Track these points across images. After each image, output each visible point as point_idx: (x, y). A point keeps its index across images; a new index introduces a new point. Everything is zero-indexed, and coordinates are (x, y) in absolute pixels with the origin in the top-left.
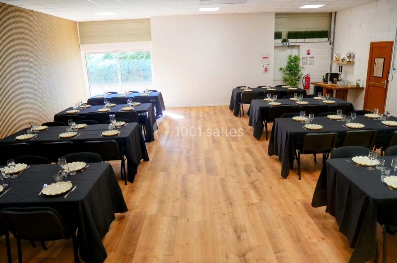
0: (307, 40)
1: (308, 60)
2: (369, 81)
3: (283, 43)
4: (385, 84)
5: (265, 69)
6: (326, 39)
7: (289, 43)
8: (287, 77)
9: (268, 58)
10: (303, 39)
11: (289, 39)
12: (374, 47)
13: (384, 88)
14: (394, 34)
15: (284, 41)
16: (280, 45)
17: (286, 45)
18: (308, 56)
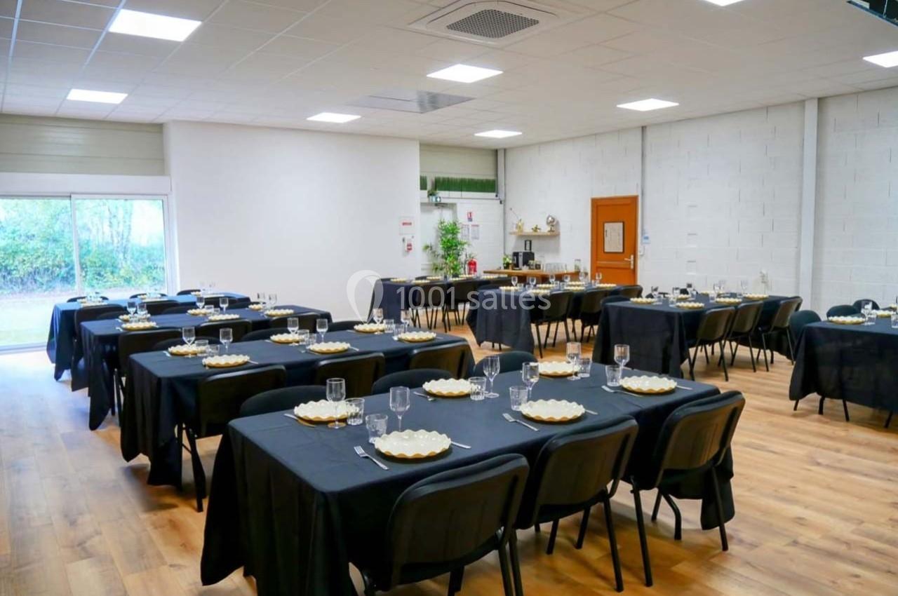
0: (465, 194)
1: (470, 229)
2: (597, 260)
3: (431, 197)
4: (632, 262)
7: (440, 198)
8: (440, 261)
9: (410, 224)
10: (460, 193)
11: (438, 191)
12: (600, 206)
13: (629, 268)
14: (637, 185)
15: (431, 194)
16: (426, 200)
17: (436, 201)
18: (470, 223)
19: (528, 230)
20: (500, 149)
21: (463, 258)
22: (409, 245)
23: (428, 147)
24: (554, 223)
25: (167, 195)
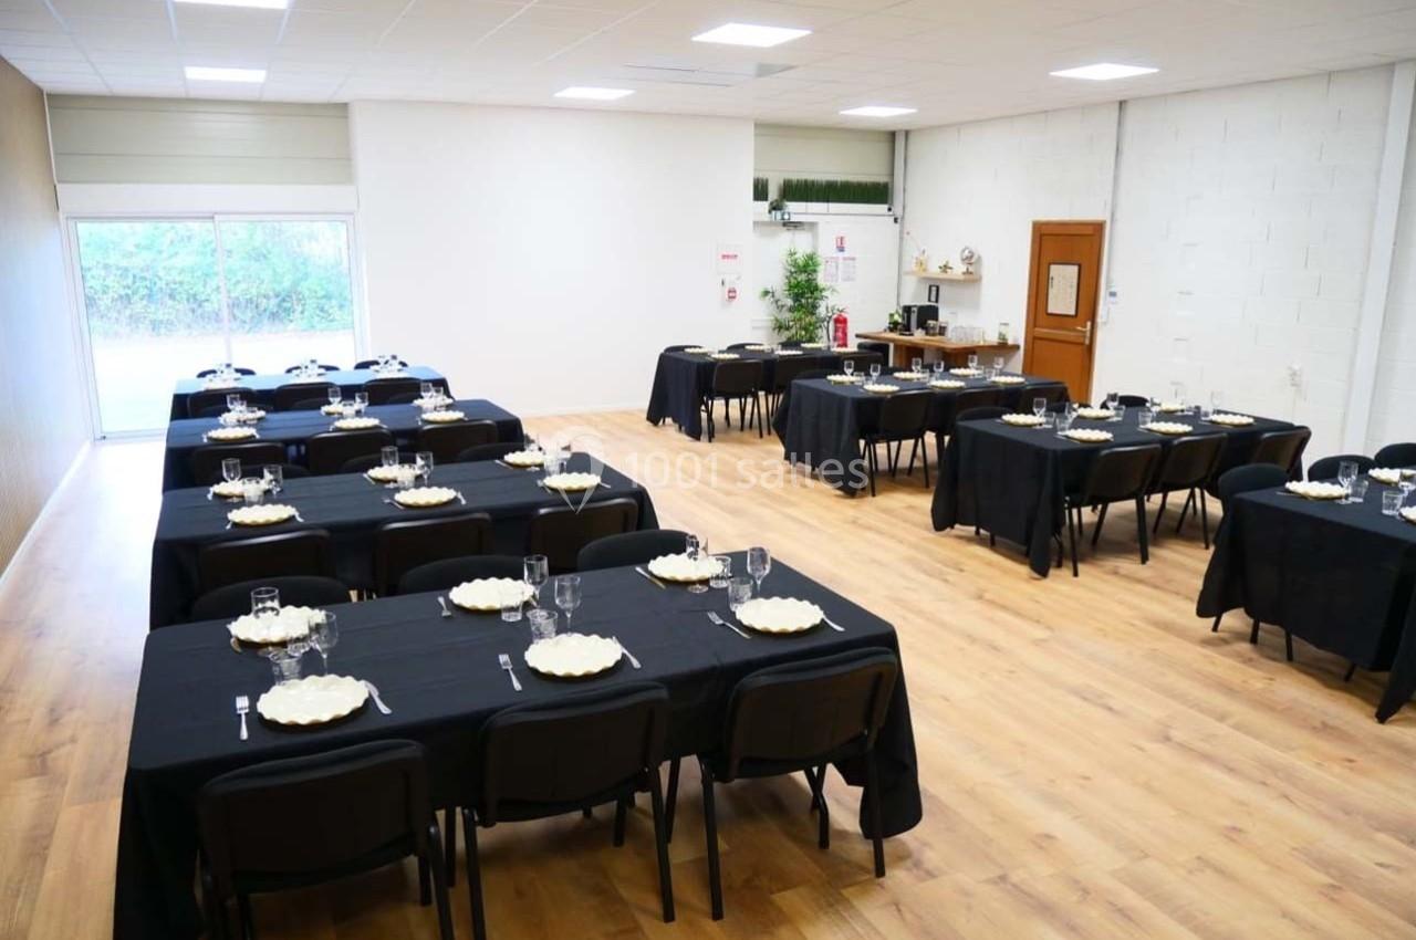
0: (835, 207)
1: (840, 266)
2: (1035, 326)
3: (774, 212)
4: (1088, 334)
5: (730, 292)
6: (882, 208)
7: (789, 214)
8: (786, 316)
9: (735, 257)
10: (825, 205)
11: (787, 203)
12: (1046, 235)
13: (1083, 342)
14: (1105, 202)
15: (775, 207)
16: (765, 218)
17: (783, 218)
18: (841, 255)
19: (934, 270)
20: (900, 131)
21: (822, 311)
22: (733, 291)
23: (770, 130)
24: (973, 261)
25: (352, 214)
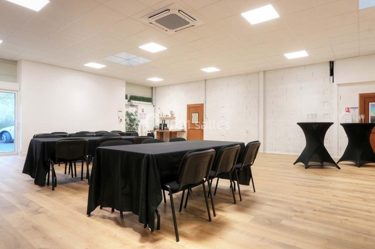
1: (143, 116)
2: (189, 127)
4: (202, 127)
9: (122, 111)
10: (139, 102)
12: (190, 107)
14: (203, 100)
15: (129, 101)
16: (127, 103)
17: (131, 104)
18: (143, 113)
19: (164, 116)
20: (154, 87)
22: (121, 120)
24: (173, 114)
